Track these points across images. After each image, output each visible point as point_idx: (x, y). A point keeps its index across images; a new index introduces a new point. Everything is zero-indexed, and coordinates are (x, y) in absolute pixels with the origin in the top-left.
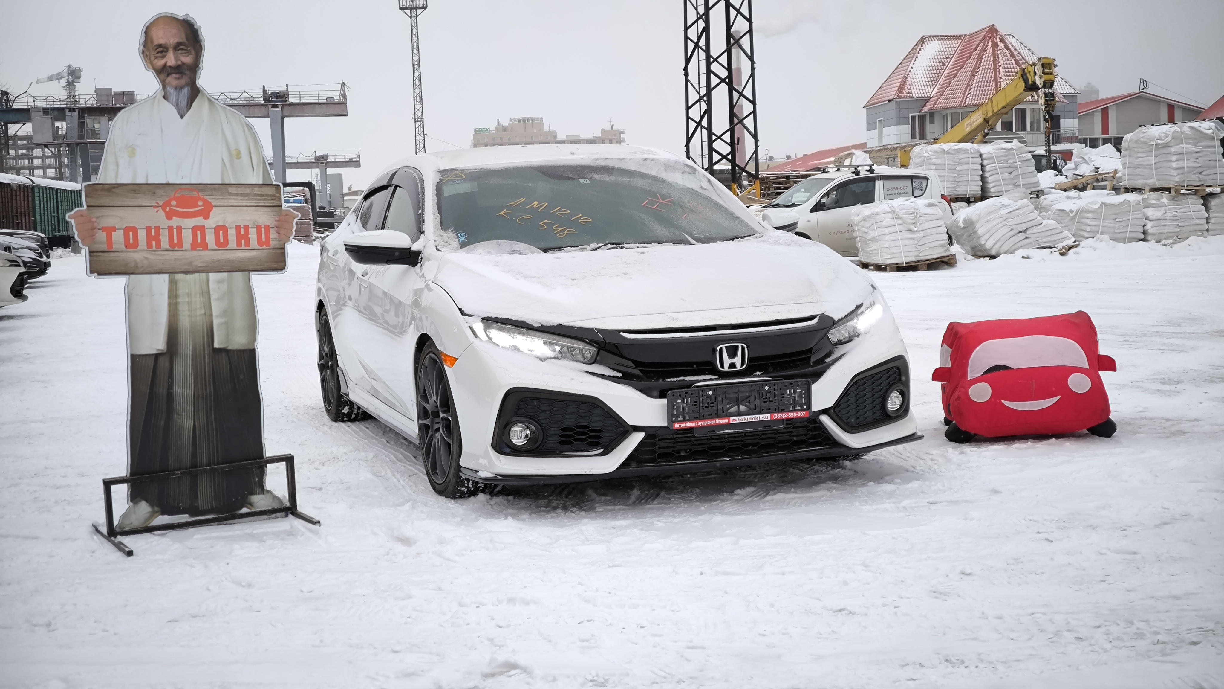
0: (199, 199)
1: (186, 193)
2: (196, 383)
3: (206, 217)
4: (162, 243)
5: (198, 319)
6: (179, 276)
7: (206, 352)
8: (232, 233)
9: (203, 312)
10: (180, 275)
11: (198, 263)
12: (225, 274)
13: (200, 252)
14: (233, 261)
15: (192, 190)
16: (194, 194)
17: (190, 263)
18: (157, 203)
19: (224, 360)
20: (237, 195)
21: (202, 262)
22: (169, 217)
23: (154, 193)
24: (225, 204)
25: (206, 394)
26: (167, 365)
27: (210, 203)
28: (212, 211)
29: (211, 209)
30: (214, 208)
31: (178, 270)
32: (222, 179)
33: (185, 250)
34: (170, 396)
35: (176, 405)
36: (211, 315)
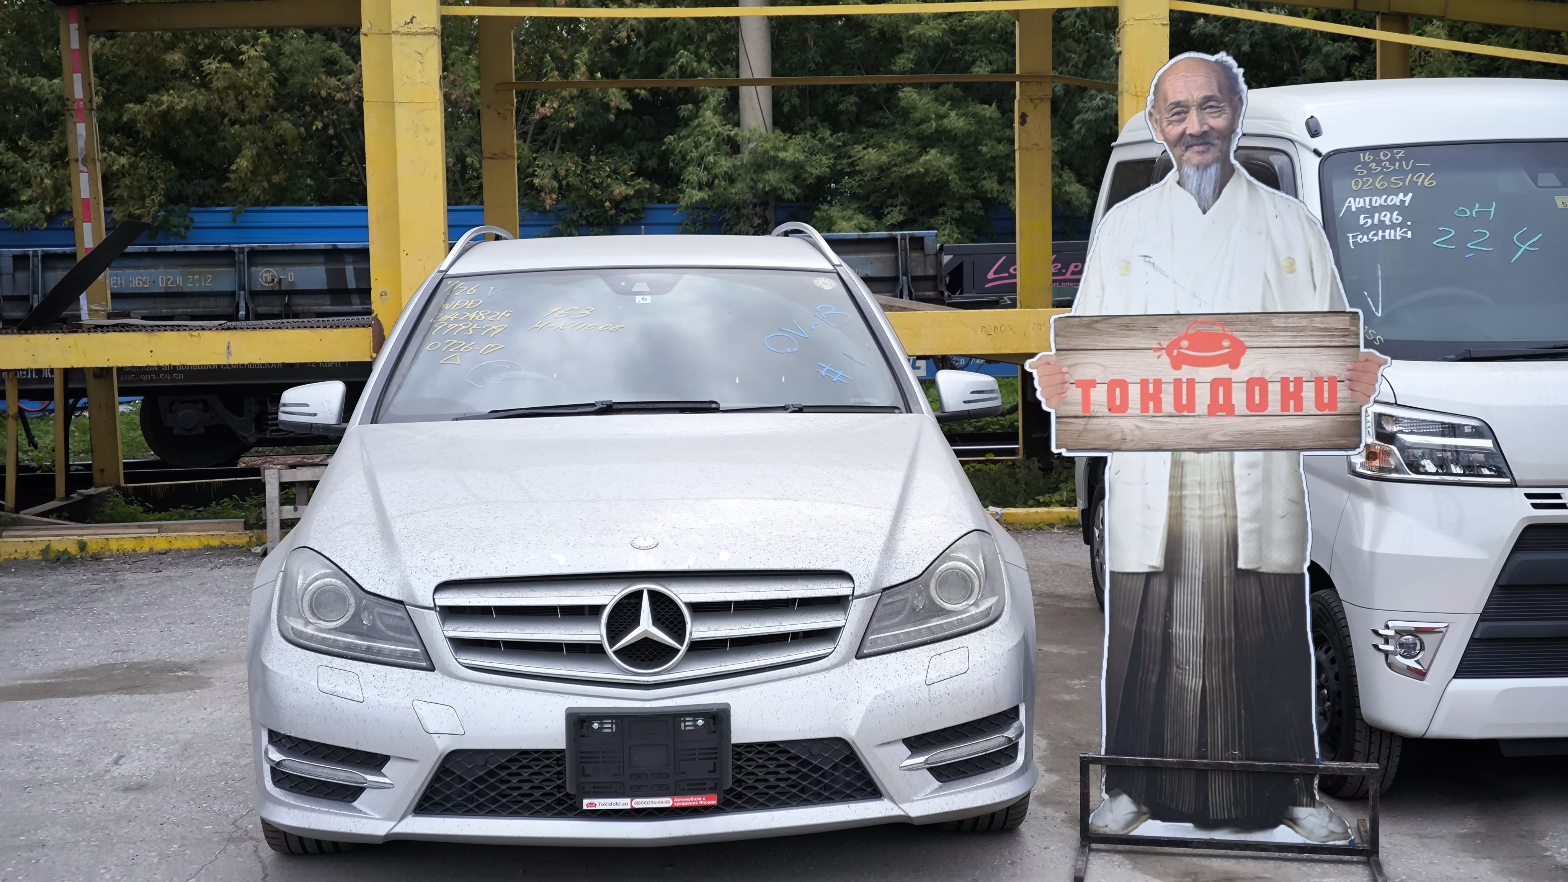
0: (1225, 336)
1: (1204, 329)
2: (1207, 623)
3: (1235, 365)
4: (1164, 405)
5: (1214, 522)
6: (1187, 456)
7: (1225, 575)
8: (1274, 389)
9: (1222, 512)
10: (1188, 453)
11: (1217, 436)
12: (1261, 453)
13: (1221, 419)
14: (1274, 433)
15: (1213, 324)
16: (1217, 329)
17: (1205, 436)
18: (1159, 344)
19: (1252, 588)
20: (1286, 329)
21: (1224, 435)
22: (1176, 366)
23: (1155, 329)
24: (1265, 344)
25: (1224, 639)
26: (1164, 590)
27: (1241, 344)
28: (1245, 356)
29: (1243, 353)
30: (1248, 351)
31: (1185, 447)
32: (1263, 306)
33: (1199, 416)
34: (1167, 640)
35: (1176, 654)
36: (1235, 517)
